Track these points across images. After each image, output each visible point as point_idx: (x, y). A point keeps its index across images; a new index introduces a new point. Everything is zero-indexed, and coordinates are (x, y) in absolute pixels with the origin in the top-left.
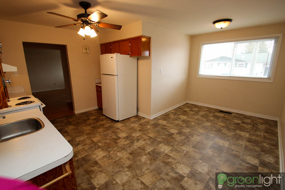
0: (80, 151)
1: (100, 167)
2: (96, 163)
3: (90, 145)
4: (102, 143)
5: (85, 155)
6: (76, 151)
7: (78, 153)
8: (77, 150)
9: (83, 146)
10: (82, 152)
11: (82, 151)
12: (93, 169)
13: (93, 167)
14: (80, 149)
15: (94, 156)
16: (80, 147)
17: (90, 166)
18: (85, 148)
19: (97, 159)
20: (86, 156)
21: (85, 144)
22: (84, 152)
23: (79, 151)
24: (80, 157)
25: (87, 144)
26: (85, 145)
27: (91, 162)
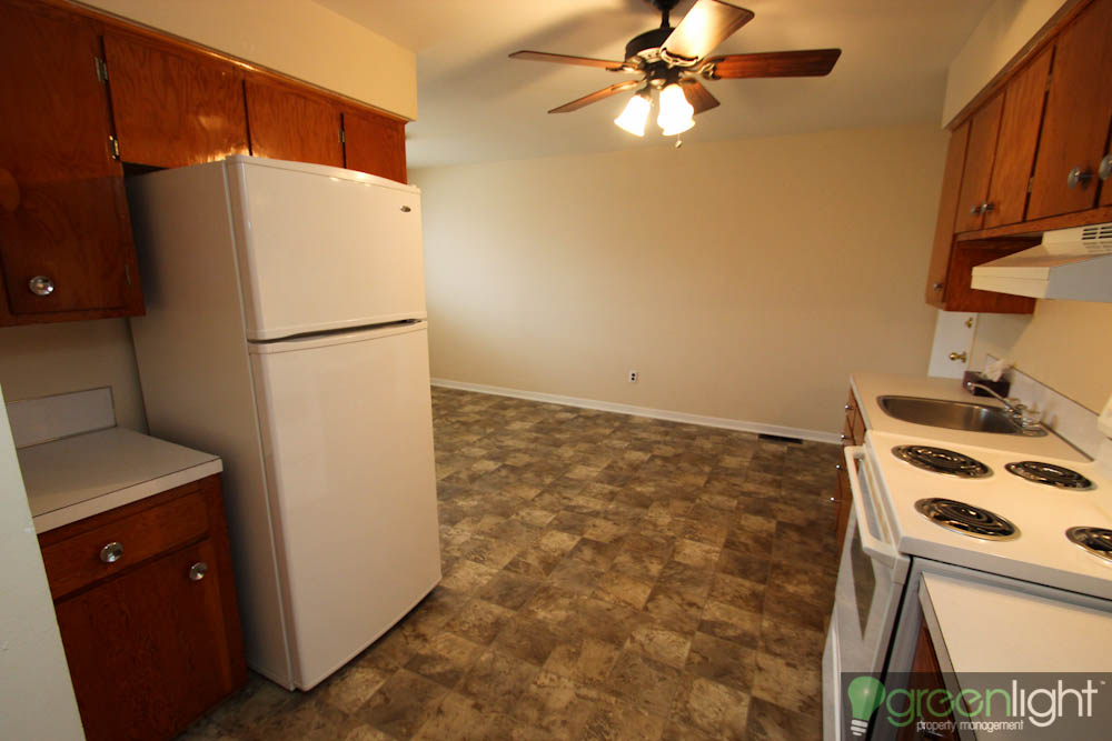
0: (728, 598)
1: (732, 534)
2: (729, 544)
3: (682, 590)
4: (645, 567)
5: (728, 578)
6: (740, 607)
7: (741, 597)
8: (732, 608)
9: (701, 605)
10: (728, 590)
11: (723, 594)
12: (750, 542)
13: (746, 545)
14: (722, 605)
15: (715, 557)
16: (714, 608)
17: (748, 550)
18: (705, 595)
19: (717, 549)
20: (732, 573)
21: (686, 607)
22: (723, 588)
23: (732, 602)
24: (747, 583)
25: (683, 599)
26: (691, 604)
27: (738, 554)
